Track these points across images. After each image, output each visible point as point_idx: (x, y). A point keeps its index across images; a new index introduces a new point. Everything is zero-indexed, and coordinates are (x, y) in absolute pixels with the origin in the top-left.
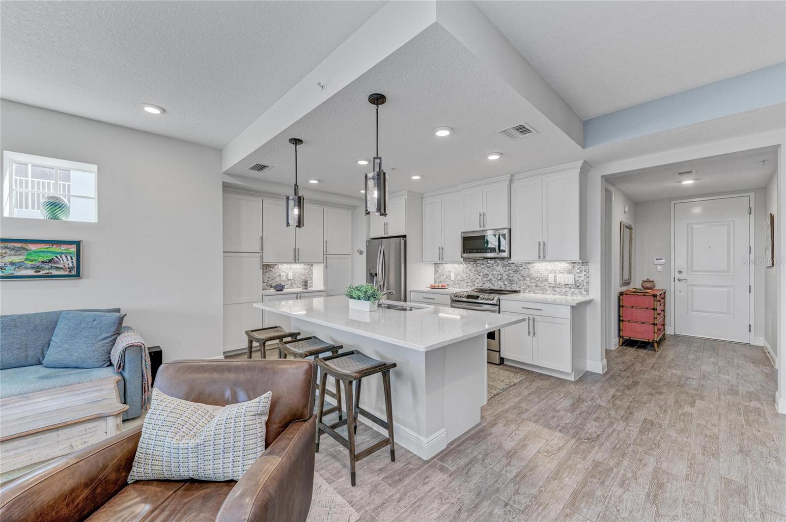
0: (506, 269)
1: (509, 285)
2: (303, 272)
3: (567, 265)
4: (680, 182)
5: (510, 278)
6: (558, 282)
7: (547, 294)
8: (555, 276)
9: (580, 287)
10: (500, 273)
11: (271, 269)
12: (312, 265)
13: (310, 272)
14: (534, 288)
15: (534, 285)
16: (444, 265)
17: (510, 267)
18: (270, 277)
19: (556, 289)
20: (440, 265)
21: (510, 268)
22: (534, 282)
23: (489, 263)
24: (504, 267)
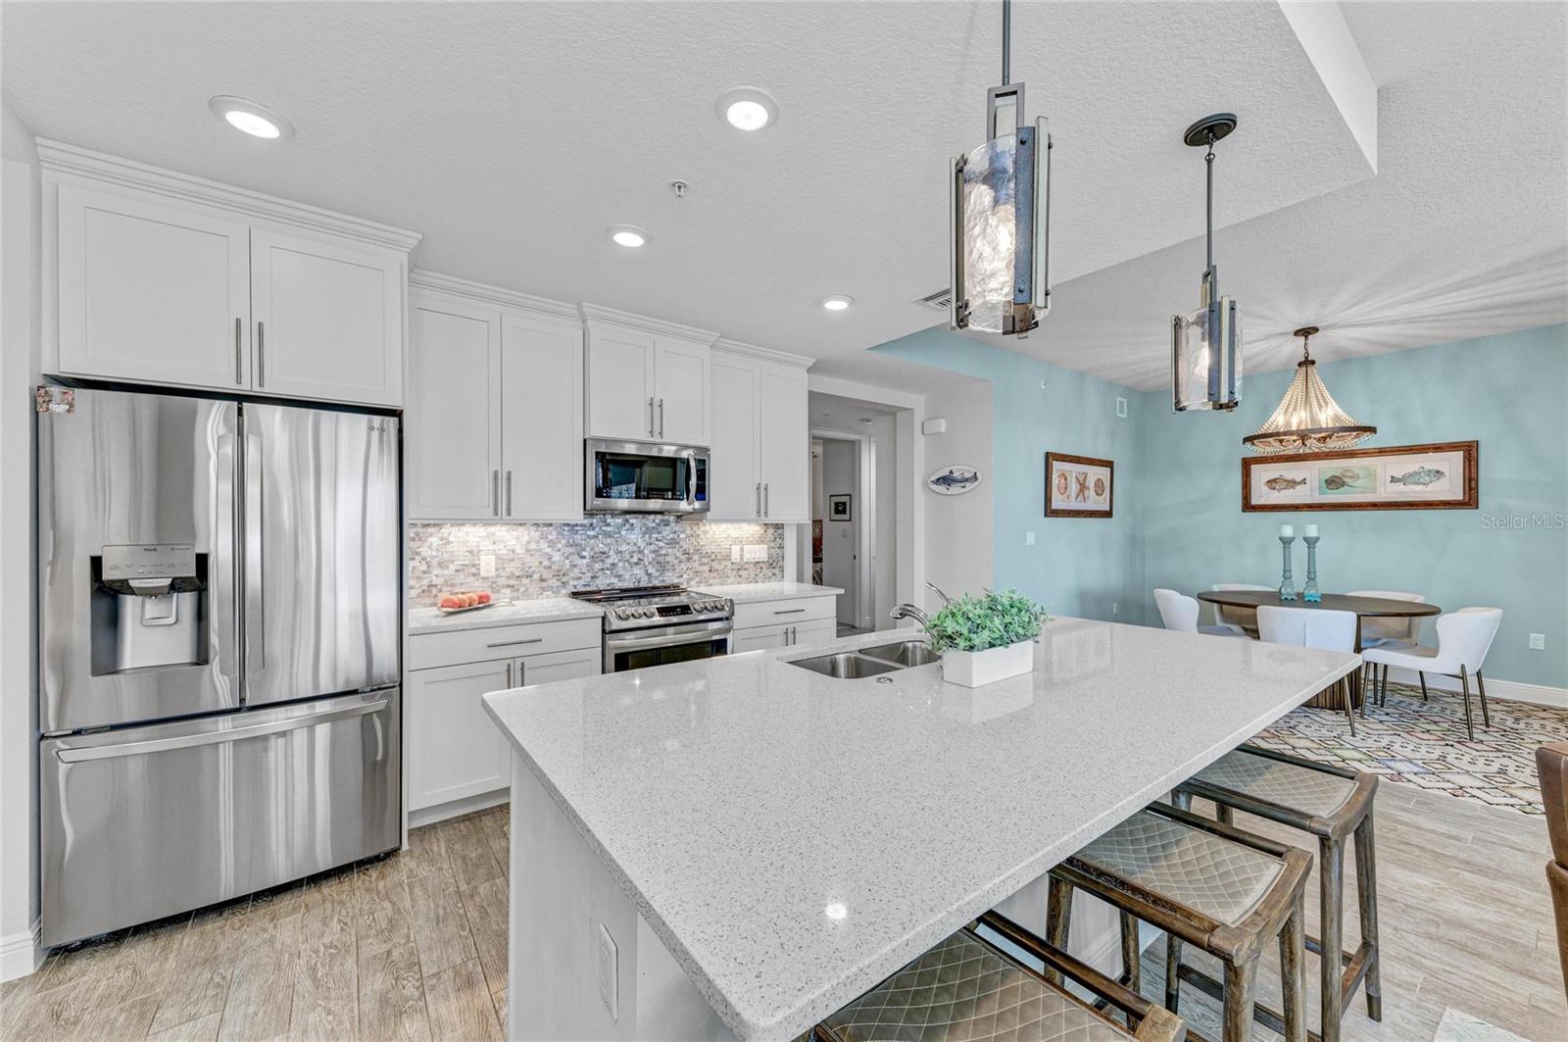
0: (650, 538)
1: (658, 574)
3: (759, 528)
5: (661, 559)
6: (744, 560)
7: (728, 584)
8: (742, 549)
9: (774, 565)
10: (635, 548)
14: (707, 574)
19: (742, 572)
21: (660, 536)
22: (707, 564)
23: (609, 525)
24: (645, 533)
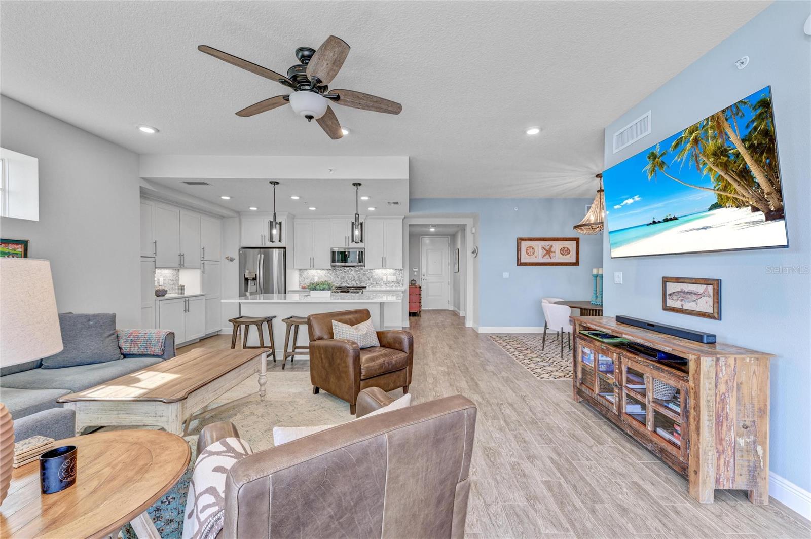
1: (359, 283)
2: (171, 277)
3: (395, 271)
4: (429, 229)
5: (360, 279)
6: (388, 280)
7: (382, 288)
8: (387, 277)
9: (399, 282)
10: (353, 276)
12: (179, 270)
13: (177, 278)
14: (375, 284)
15: (375, 282)
19: (387, 285)
20: (304, 271)
21: (360, 273)
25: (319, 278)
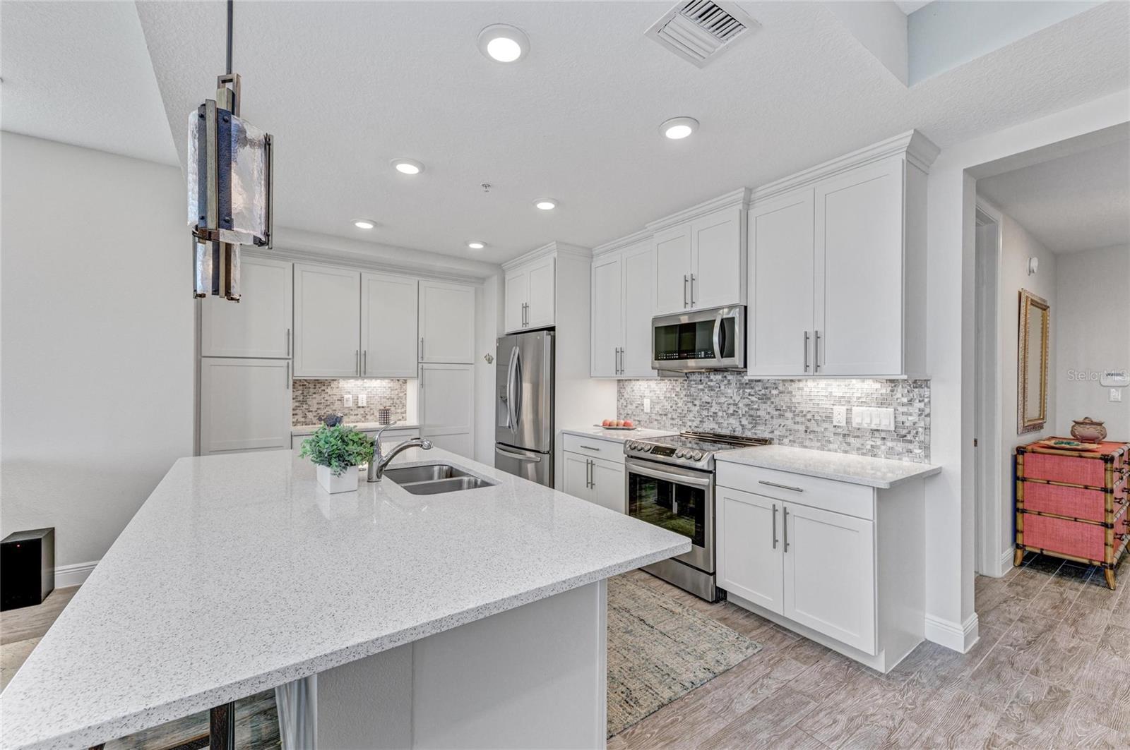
0: (743, 392)
1: (750, 426)
2: (388, 393)
3: (878, 386)
5: (752, 412)
6: (854, 425)
7: (829, 450)
8: (849, 411)
9: (909, 437)
10: (732, 402)
11: (323, 388)
12: (405, 382)
13: (401, 395)
14: (803, 435)
15: (802, 428)
16: (633, 382)
17: (752, 388)
18: (323, 401)
19: (851, 440)
20: (627, 383)
22: (802, 423)
23: (712, 381)
24: (740, 388)
25: (652, 401)
